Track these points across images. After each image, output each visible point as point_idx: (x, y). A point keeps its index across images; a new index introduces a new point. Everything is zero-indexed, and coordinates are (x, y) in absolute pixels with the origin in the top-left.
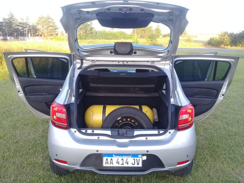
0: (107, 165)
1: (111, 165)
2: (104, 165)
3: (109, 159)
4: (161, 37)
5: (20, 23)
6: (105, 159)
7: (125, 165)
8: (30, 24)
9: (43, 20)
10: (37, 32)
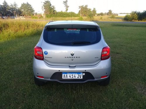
0: (64, 78)
1: (67, 78)
2: (63, 78)
3: (65, 75)
4: (96, 15)
5: (11, 8)
6: (63, 75)
7: (74, 78)
8: (17, 9)
9: (25, 6)
10: (21, 14)
